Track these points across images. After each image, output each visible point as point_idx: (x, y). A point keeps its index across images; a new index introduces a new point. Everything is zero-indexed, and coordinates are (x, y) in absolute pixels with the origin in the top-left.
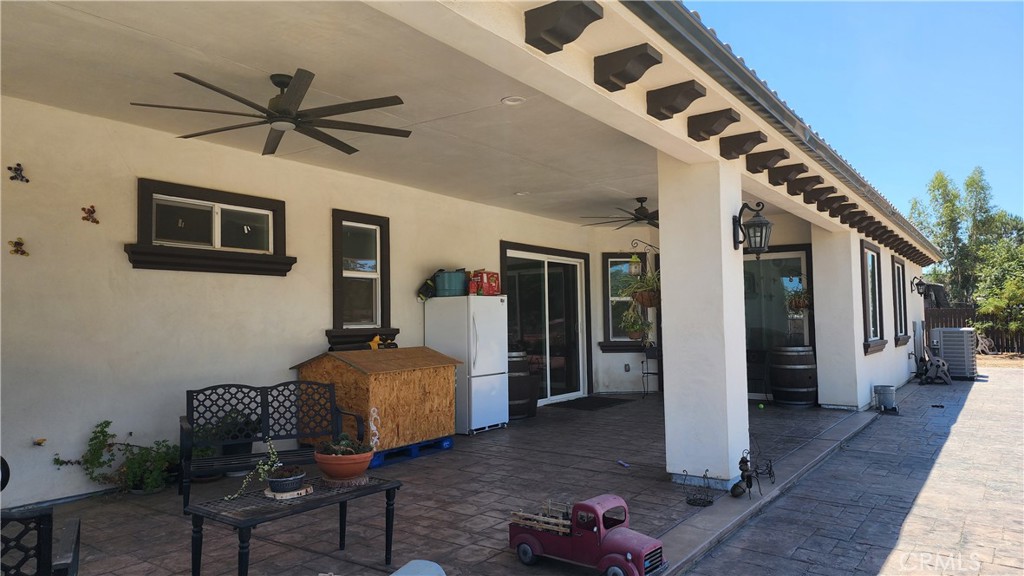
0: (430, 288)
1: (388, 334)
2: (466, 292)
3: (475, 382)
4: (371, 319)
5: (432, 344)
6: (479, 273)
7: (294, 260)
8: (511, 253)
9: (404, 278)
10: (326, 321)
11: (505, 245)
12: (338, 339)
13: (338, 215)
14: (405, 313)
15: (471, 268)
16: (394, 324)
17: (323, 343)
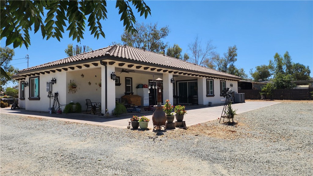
0: (138, 87)
1: (132, 93)
2: (143, 88)
3: (144, 100)
4: (130, 91)
5: (138, 95)
6: (145, 85)
7: (121, 84)
8: (150, 81)
9: (134, 86)
10: (124, 91)
11: (149, 80)
12: (126, 93)
13: (126, 78)
14: (135, 91)
15: (144, 84)
16: (133, 92)
17: (124, 94)
